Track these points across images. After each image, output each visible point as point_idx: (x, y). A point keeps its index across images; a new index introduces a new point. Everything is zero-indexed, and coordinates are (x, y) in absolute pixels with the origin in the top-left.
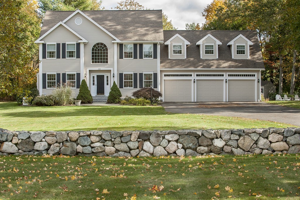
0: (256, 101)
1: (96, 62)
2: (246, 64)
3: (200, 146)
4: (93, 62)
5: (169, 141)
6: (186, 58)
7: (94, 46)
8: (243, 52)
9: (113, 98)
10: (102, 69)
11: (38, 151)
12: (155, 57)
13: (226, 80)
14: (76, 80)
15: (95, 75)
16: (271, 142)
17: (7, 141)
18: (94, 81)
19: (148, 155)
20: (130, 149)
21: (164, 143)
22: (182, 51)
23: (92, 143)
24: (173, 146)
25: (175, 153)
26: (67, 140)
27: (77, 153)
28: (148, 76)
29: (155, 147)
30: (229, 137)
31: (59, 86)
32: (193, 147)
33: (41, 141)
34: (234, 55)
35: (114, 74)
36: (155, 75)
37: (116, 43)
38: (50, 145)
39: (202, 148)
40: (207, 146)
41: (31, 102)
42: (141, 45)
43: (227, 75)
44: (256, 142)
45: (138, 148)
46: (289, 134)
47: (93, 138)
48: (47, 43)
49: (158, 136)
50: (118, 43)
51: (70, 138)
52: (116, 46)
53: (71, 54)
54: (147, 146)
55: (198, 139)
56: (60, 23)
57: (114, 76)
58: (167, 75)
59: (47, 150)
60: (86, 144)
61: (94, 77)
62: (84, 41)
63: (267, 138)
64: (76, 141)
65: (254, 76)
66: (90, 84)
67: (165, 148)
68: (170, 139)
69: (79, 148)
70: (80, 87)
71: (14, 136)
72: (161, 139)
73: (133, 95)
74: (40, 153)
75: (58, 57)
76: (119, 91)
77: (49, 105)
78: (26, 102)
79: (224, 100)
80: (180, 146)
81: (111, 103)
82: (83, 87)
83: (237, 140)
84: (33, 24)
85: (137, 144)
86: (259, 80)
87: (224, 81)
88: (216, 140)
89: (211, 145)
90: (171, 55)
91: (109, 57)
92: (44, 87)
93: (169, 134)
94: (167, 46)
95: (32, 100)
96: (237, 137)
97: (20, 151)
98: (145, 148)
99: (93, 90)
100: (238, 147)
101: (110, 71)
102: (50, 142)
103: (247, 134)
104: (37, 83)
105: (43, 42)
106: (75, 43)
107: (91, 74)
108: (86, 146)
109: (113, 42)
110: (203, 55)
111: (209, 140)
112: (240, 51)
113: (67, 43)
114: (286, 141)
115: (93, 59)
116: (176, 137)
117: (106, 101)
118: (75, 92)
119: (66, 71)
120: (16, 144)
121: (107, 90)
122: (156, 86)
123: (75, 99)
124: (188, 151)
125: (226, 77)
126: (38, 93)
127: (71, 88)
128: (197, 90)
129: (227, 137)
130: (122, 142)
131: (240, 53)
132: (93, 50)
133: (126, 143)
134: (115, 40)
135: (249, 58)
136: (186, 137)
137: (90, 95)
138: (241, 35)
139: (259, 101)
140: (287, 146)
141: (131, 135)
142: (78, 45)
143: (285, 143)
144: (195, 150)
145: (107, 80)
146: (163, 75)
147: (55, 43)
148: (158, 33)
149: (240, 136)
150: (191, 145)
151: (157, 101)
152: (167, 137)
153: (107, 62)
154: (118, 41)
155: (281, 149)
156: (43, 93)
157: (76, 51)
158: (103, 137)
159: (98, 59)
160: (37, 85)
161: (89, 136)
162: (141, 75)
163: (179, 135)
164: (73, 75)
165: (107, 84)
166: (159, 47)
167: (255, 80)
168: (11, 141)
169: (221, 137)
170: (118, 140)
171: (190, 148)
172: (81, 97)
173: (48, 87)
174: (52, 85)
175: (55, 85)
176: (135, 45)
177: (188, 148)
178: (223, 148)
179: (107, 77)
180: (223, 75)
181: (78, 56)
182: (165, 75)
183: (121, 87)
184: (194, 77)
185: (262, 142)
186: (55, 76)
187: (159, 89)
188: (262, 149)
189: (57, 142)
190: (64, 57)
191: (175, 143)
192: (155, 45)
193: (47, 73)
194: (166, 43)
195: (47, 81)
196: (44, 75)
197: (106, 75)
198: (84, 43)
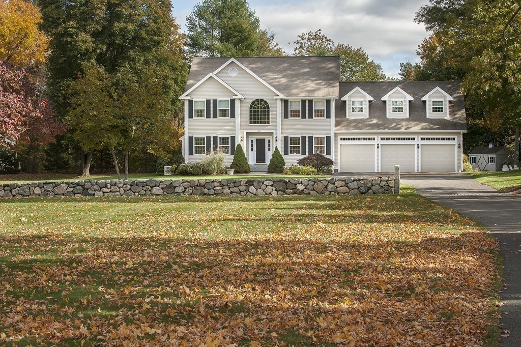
0: (456, 171)
1: (255, 123)
2: (443, 125)
3: (287, 189)
4: (251, 123)
5: (267, 186)
6: (368, 117)
7: (253, 103)
8: (440, 110)
9: (274, 166)
10: (262, 131)
11: (177, 193)
12: (328, 116)
13: (418, 144)
14: (230, 145)
15: (254, 138)
16: (337, 187)
17: (155, 186)
18: (252, 146)
19: (253, 195)
20: (241, 192)
21: (263, 186)
22: (363, 108)
23: (215, 187)
24: (269, 189)
25: (270, 194)
26: (197, 185)
27: (205, 194)
28: (320, 140)
29: (257, 189)
30: (307, 183)
31: (209, 151)
32: (283, 190)
33: (180, 186)
34: (430, 114)
35: (276, 137)
36: (328, 138)
37: (279, 99)
38: (185, 189)
39: (289, 190)
40: (292, 189)
41: (175, 171)
42: (311, 102)
43: (420, 139)
44: (326, 187)
45: (245, 190)
46: (349, 181)
47: (215, 184)
48: (194, 100)
49: (259, 182)
50: (281, 100)
51: (200, 184)
52: (279, 103)
53: (224, 113)
54: (252, 189)
55: (286, 184)
56: (211, 74)
57: (276, 140)
58: (344, 139)
59: (184, 192)
60: (210, 187)
61: (252, 141)
62: (240, 96)
63: (334, 184)
64: (203, 186)
65: (454, 139)
66: (247, 149)
67: (263, 190)
68: (267, 184)
69: (206, 191)
70: (235, 152)
71: (161, 182)
72: (261, 184)
73: (299, 163)
74: (178, 194)
75: (208, 116)
76: (282, 158)
77: (196, 174)
78: (169, 172)
79: (416, 171)
80: (274, 189)
81: (272, 173)
82: (237, 152)
83: (313, 185)
84: (177, 69)
85: (245, 188)
86: (459, 144)
87: (416, 146)
88: (298, 185)
89: (295, 189)
90: (350, 115)
91: (270, 117)
92: (191, 153)
93: (266, 181)
94: (345, 102)
95: (176, 169)
96: (313, 183)
97: (165, 193)
98: (250, 190)
99: (251, 158)
100: (314, 190)
101: (272, 134)
102: (186, 187)
103: (320, 181)
104: (183, 148)
105: (189, 98)
106: (229, 99)
107: (250, 137)
108: (210, 189)
109: (275, 97)
110: (390, 114)
111: (294, 185)
112: (436, 108)
113: (218, 99)
114: (347, 186)
115: (251, 119)
116: (271, 183)
117: (267, 170)
118: (228, 159)
119: (218, 133)
120: (162, 188)
121: (269, 156)
122: (329, 153)
123: (227, 168)
124: (280, 192)
125: (418, 141)
126: (183, 161)
127: (224, 154)
128: (381, 157)
129: (306, 183)
130: (235, 186)
131: (436, 111)
132: (251, 107)
133: (238, 187)
134: (278, 95)
135: (448, 117)
136: (278, 183)
137: (247, 163)
138: (438, 88)
139: (460, 171)
140: (348, 190)
141: (241, 181)
142: (233, 102)
143: (346, 188)
144: (284, 192)
145: (269, 145)
146: (339, 139)
147: (205, 100)
148: (333, 87)
149: (315, 182)
150: (281, 188)
151: (329, 170)
152: (265, 183)
153: (268, 123)
154: (282, 96)
155: (344, 192)
156: (189, 160)
157: (229, 109)
158: (222, 183)
159: (258, 119)
160: (183, 151)
161: (213, 182)
162: (311, 138)
163: (274, 182)
164: (226, 139)
165: (269, 150)
166: (333, 104)
167: (455, 145)
168: (159, 186)
169: (302, 183)
170: (232, 184)
171: (281, 190)
172: (235, 165)
173: (196, 153)
174: (200, 151)
175: (204, 151)
176: (304, 102)
177: (279, 191)
178: (303, 190)
179: (269, 141)
180: (414, 139)
181: (233, 116)
182: (341, 139)
183: (286, 153)
184: (378, 141)
185: (330, 186)
186: (204, 140)
187: (332, 157)
188: (331, 192)
189: (190, 187)
190: (215, 116)
191: (271, 187)
192: (328, 102)
193: (194, 136)
194: (343, 99)
195: (194, 145)
196: (191, 139)
197: (267, 138)
198: (240, 99)
